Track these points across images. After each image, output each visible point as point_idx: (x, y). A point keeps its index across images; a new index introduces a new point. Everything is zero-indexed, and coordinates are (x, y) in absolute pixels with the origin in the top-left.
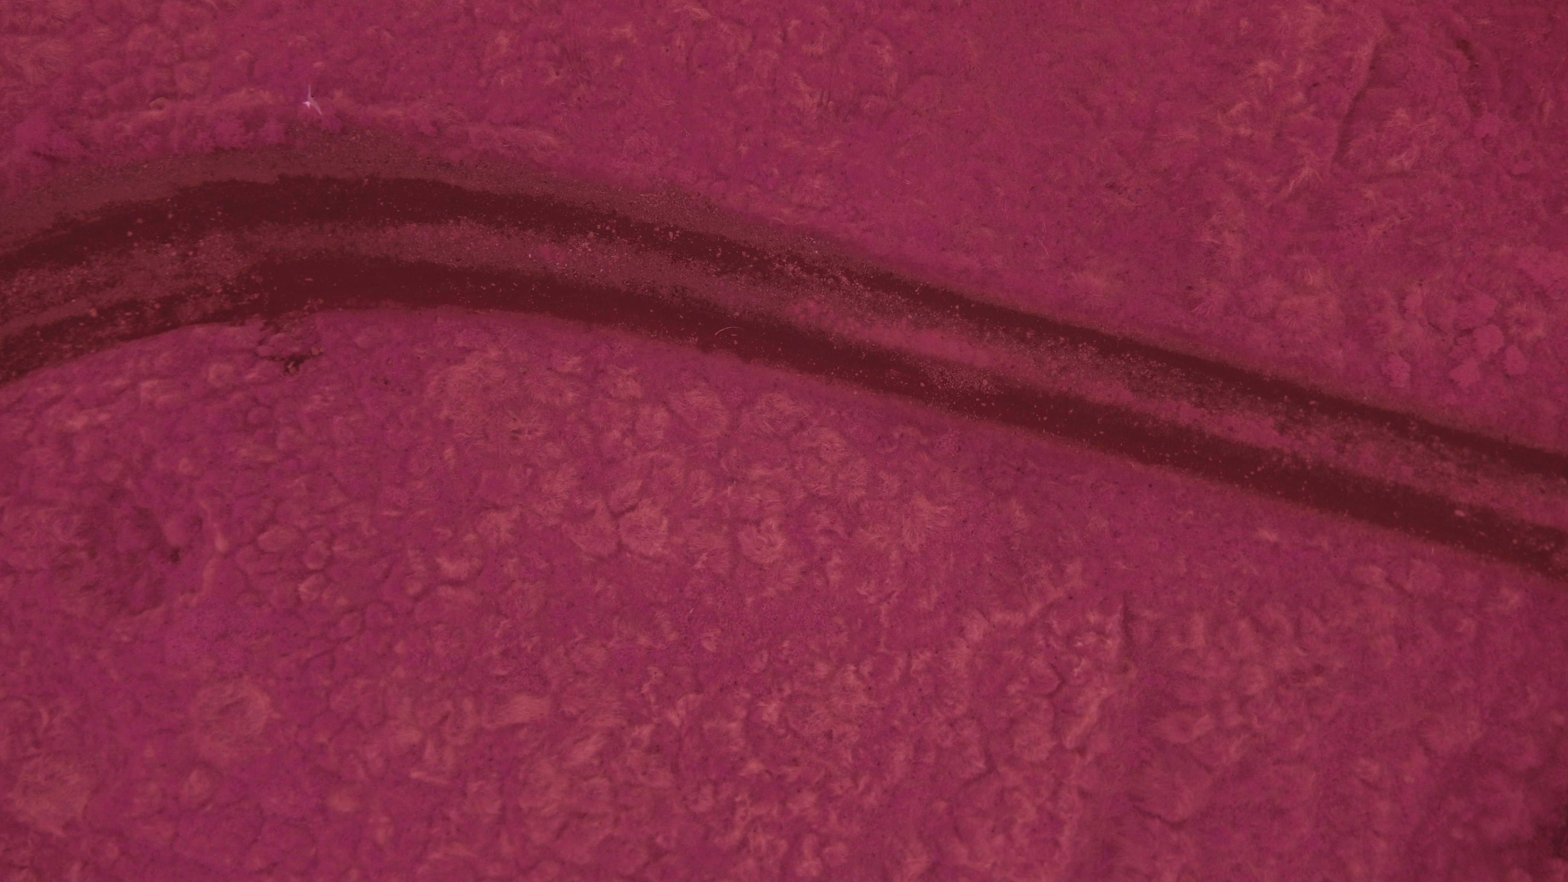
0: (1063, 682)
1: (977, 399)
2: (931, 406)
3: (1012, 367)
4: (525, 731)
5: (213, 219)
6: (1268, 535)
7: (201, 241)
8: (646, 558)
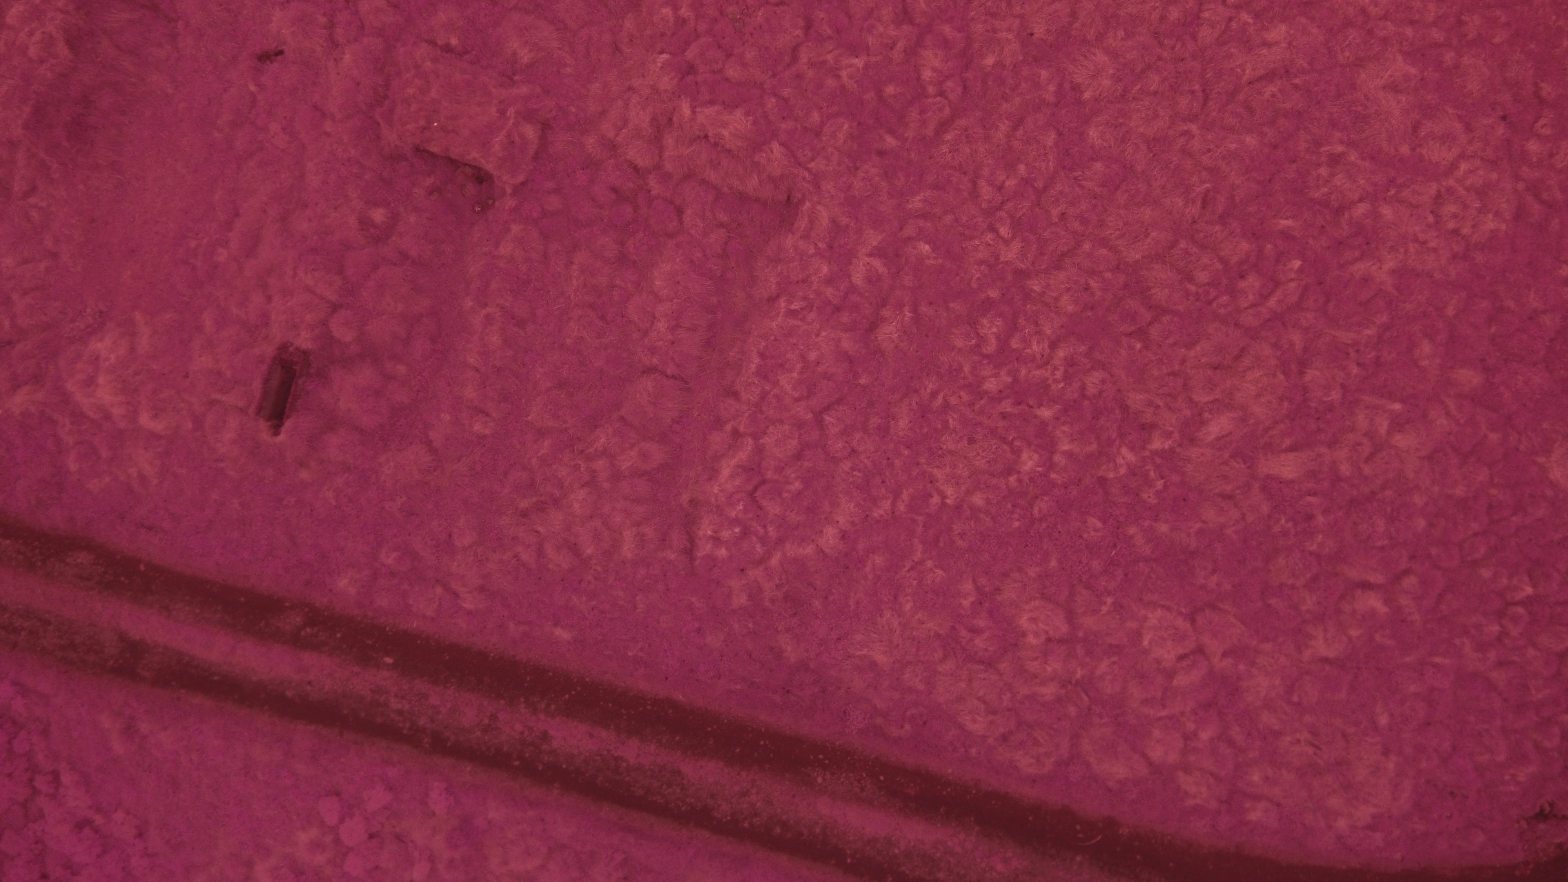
0: (751, 494)
1: (827, 762)
2: (873, 756)
3: (794, 796)
4: (1284, 446)
6: (562, 634)
8: (1163, 607)
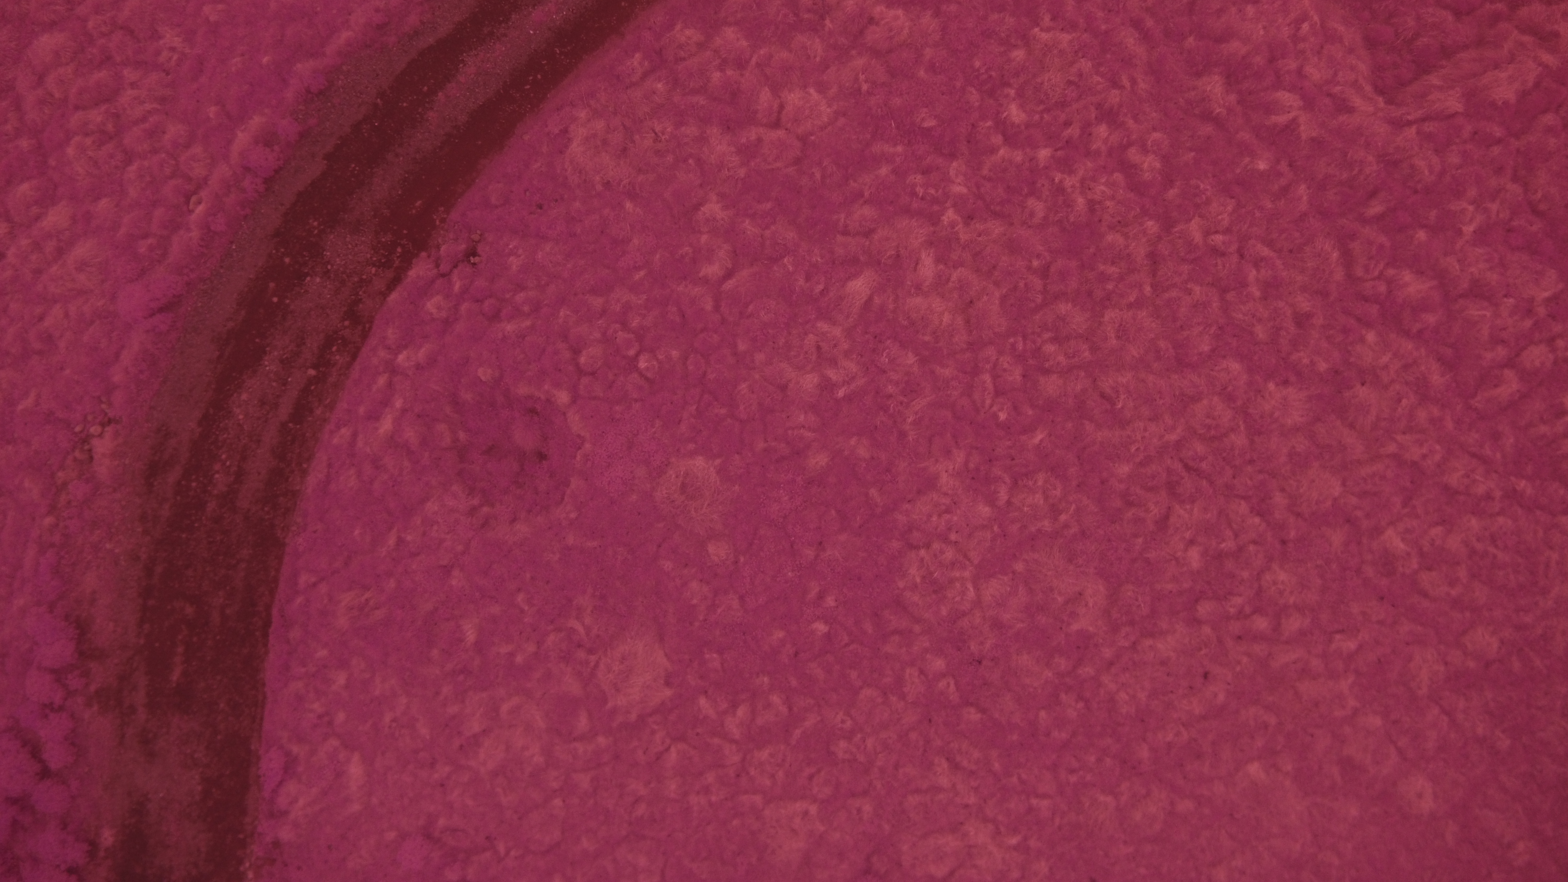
5: (316, 232)
7: (325, 253)
